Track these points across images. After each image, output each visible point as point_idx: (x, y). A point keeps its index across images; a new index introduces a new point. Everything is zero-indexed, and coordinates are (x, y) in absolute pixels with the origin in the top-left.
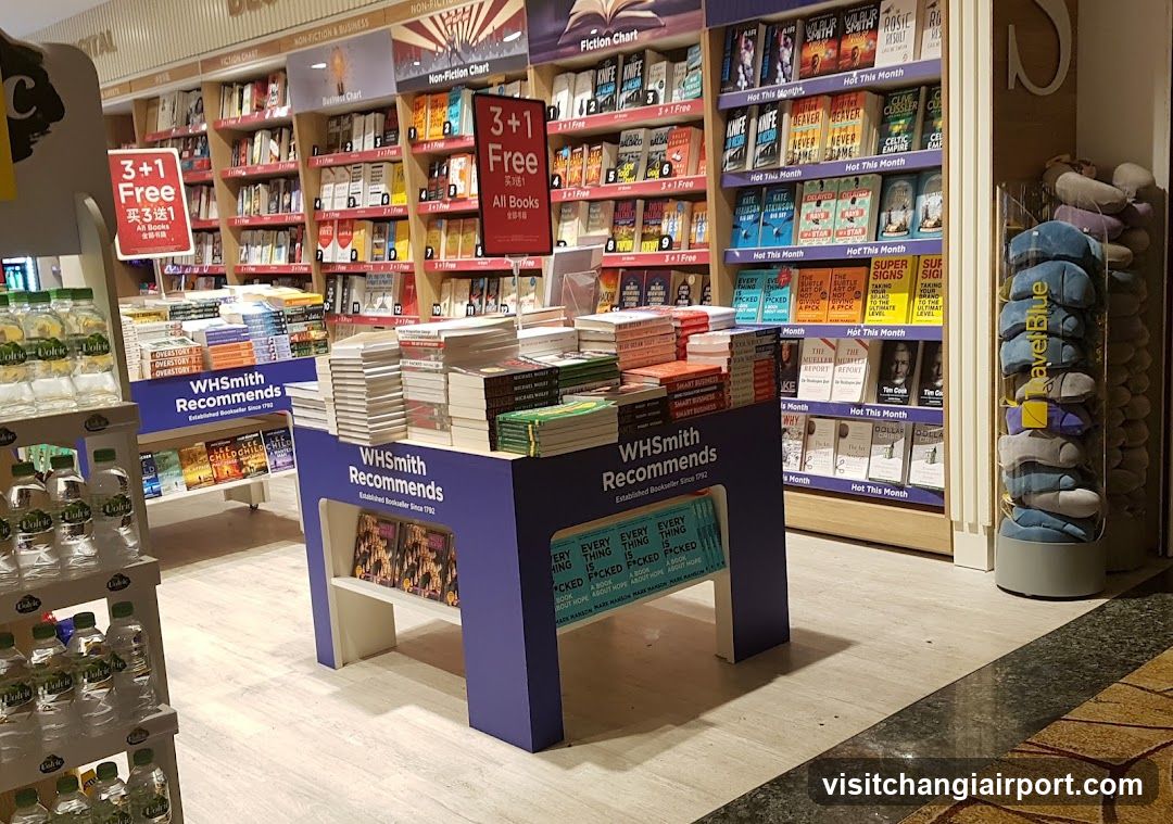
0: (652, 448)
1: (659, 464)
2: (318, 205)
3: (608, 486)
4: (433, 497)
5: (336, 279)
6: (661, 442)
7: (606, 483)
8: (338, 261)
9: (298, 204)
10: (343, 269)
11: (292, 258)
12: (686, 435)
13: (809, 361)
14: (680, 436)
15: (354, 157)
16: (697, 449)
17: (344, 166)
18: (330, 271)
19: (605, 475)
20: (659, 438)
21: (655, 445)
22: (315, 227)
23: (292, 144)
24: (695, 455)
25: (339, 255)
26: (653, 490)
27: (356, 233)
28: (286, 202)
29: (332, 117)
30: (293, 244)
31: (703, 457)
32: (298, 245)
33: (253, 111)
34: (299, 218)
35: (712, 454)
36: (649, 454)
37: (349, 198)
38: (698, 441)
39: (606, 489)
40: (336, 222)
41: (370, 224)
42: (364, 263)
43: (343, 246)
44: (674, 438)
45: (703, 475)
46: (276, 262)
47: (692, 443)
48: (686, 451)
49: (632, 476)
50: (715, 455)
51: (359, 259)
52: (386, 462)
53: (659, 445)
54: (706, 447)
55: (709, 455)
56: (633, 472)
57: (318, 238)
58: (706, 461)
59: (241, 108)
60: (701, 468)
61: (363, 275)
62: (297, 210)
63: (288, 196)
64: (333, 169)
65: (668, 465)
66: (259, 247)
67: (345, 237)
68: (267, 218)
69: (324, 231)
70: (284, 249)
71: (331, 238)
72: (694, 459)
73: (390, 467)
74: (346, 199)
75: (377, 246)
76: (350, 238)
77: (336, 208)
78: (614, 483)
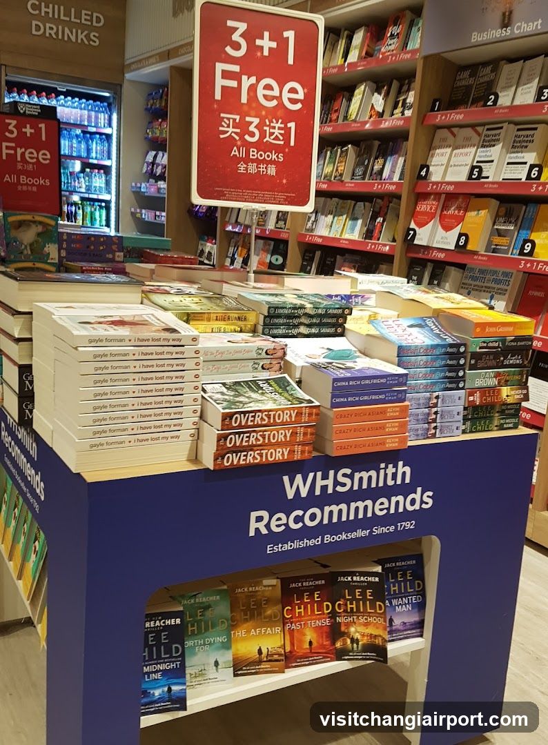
2: (423, 173)
5: (425, 267)
8: (435, 245)
9: (393, 170)
10: (441, 256)
11: (369, 234)
15: (497, 115)
17: (473, 126)
18: (420, 256)
22: (413, 198)
23: (401, 98)
25: (438, 238)
27: (471, 215)
28: (377, 167)
29: (463, 68)
30: (374, 218)
32: (380, 220)
33: (360, 58)
34: (393, 188)
37: (473, 168)
40: (443, 196)
41: (494, 203)
42: (475, 253)
43: (447, 228)
46: (347, 236)
51: (469, 247)
57: (413, 214)
59: (346, 55)
61: (462, 267)
62: (390, 177)
63: (381, 161)
64: (455, 130)
66: (330, 217)
67: (452, 216)
68: (350, 185)
69: (423, 207)
70: (360, 222)
71: (431, 216)
74: (467, 169)
75: (500, 233)
76: (461, 219)
77: (448, 179)
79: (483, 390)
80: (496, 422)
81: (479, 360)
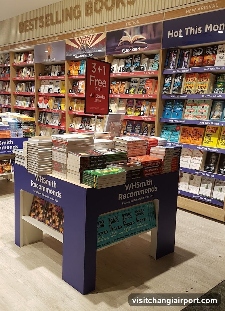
0: (136, 186)
1: (138, 191)
2: (39, 91)
3: (120, 198)
4: (58, 196)
5: (42, 113)
6: (139, 184)
7: (119, 197)
8: (44, 108)
9: (34, 90)
10: (45, 110)
11: (30, 105)
12: (148, 181)
13: (183, 155)
14: (146, 182)
15: (51, 78)
16: (151, 186)
17: (48, 80)
18: (41, 110)
19: (119, 195)
20: (139, 182)
21: (137, 185)
22: (38, 97)
23: (34, 72)
24: (150, 189)
25: (44, 106)
26: (135, 200)
27: (50, 100)
28: (30, 89)
29: (46, 66)
30: (31, 101)
31: (153, 190)
32: (33, 102)
33: (23, 61)
34: (33, 94)
35: (156, 189)
36: (135, 188)
37: (49, 90)
38: (152, 184)
39: (119, 200)
40: (44, 96)
41: (54, 98)
42: (51, 109)
43: (46, 104)
44: (144, 183)
45: (152, 196)
46: (26, 106)
47: (150, 185)
48: (147, 187)
49: (129, 195)
50: (157, 189)
51: (50, 108)
52: (43, 181)
53: (139, 185)
54: (154, 186)
55: (155, 189)
56: (129, 194)
57: (38, 100)
58: (154, 191)
59: (20, 60)
60: (152, 193)
61: (51, 113)
62: (33, 91)
63: (31, 87)
64: (45, 81)
65: (141, 192)
66: (21, 101)
67: (46, 101)
68: (24, 93)
69: (40, 99)
70: (28, 102)
71: (42, 101)
72: (150, 190)
73: (45, 183)
74: (48, 90)
75: (55, 105)
76: (48, 102)
77: (45, 92)
78: (122, 197)
79: (26, 130)
80: (30, 135)
81: (24, 125)
